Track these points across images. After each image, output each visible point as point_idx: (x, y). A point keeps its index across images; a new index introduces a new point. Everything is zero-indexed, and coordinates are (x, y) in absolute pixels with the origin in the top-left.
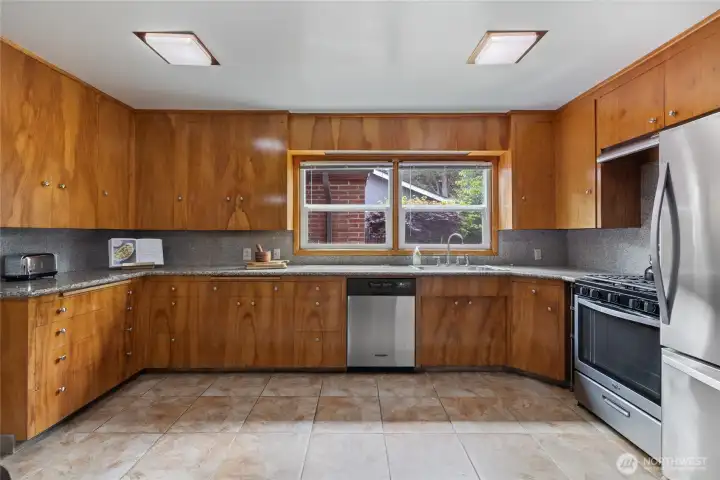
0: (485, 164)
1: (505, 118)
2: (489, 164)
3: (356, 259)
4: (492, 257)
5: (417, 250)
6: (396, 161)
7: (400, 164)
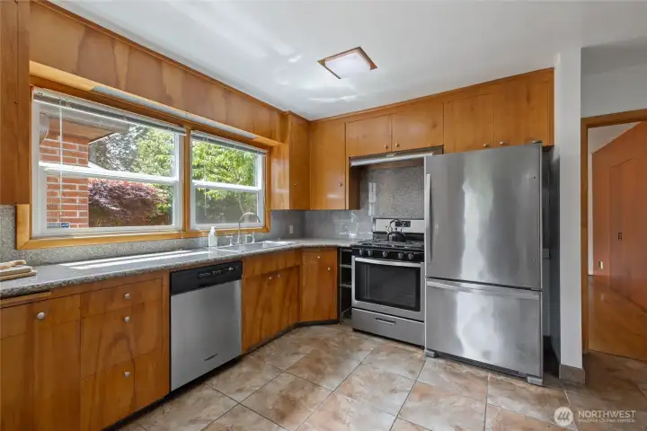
0: (262, 150)
1: (284, 116)
2: (265, 151)
3: (137, 246)
4: (267, 234)
5: (213, 231)
6: (191, 128)
7: (192, 132)
